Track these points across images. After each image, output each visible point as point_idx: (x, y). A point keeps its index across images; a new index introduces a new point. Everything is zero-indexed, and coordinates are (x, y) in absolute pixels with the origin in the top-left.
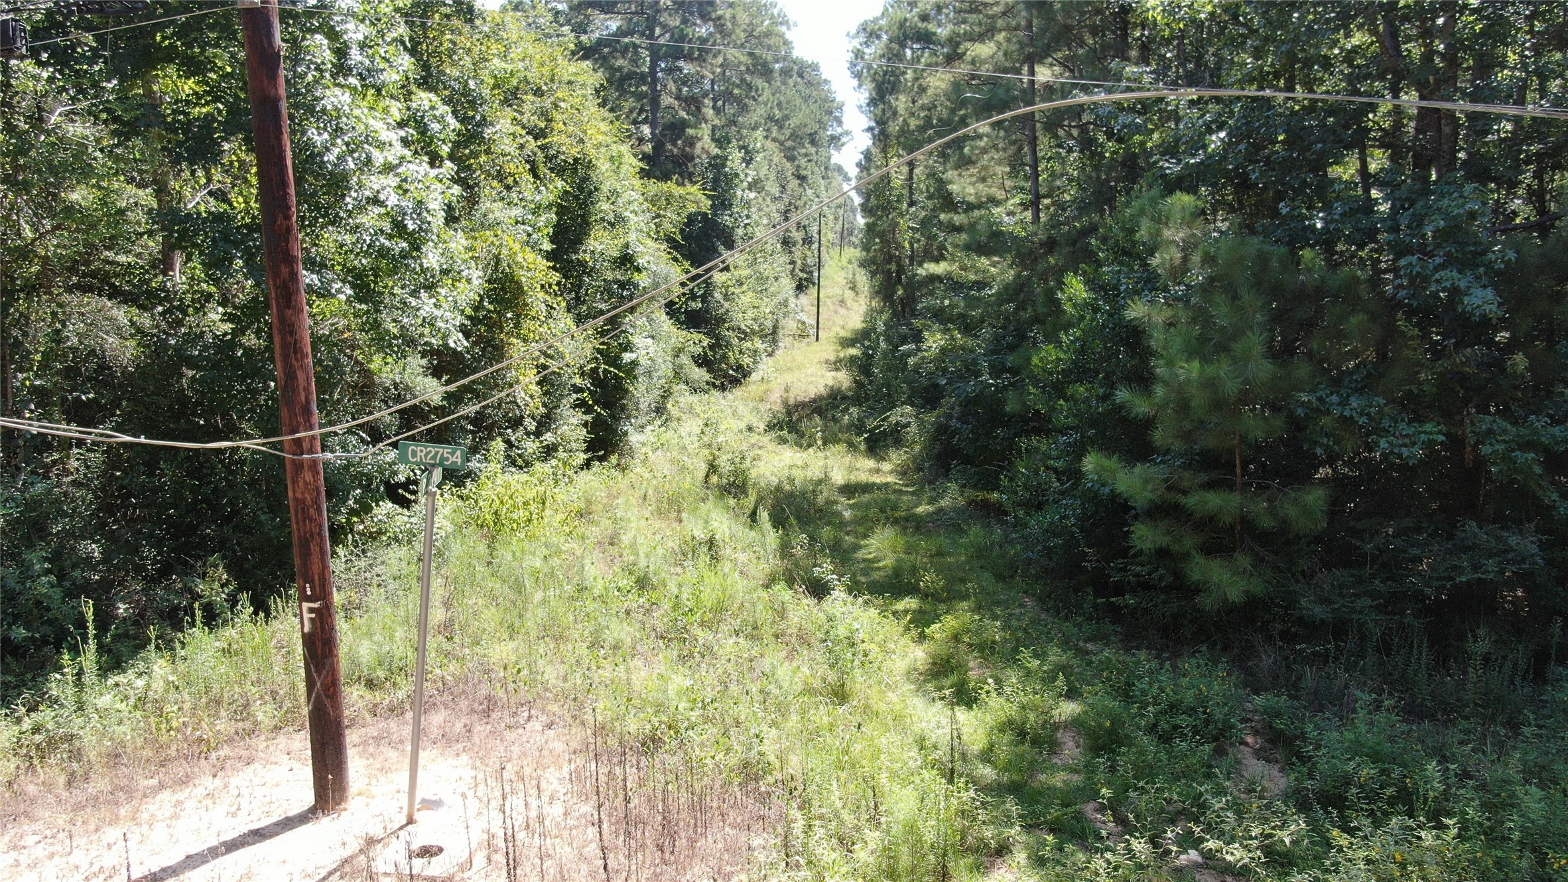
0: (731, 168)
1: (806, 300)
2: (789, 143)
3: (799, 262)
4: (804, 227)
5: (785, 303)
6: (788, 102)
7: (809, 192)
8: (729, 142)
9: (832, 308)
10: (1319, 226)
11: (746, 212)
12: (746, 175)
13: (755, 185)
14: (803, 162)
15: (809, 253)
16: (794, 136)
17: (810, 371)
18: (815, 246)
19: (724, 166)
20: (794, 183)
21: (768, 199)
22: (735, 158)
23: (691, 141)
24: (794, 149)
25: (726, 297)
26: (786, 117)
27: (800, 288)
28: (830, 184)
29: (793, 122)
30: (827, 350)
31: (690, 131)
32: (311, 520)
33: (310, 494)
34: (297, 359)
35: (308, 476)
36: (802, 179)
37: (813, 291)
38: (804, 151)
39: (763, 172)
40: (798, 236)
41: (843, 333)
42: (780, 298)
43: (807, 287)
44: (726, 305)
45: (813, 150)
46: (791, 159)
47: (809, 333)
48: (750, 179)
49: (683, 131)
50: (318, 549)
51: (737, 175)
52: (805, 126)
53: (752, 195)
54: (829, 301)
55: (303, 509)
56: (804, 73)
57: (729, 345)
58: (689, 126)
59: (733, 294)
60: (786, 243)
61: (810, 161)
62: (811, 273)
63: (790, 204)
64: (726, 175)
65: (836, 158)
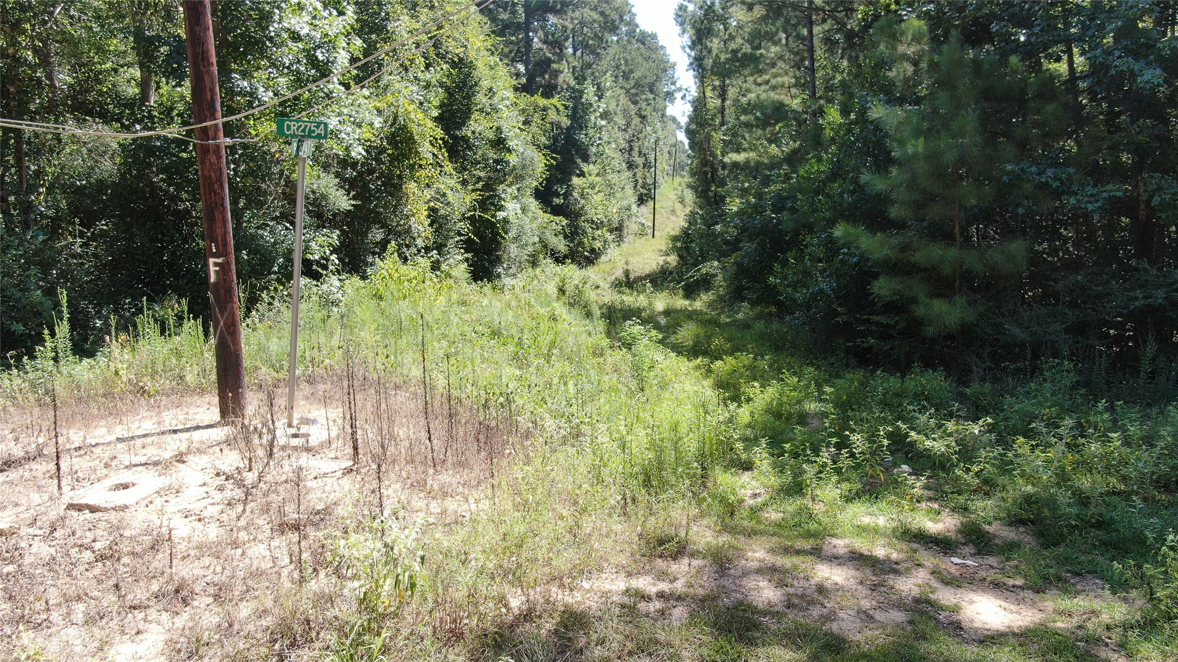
0: (587, 100)
1: (646, 210)
2: (633, 91)
3: (640, 181)
4: (645, 155)
5: (628, 208)
6: (633, 60)
7: (648, 128)
8: (585, 79)
9: (665, 215)
10: (1022, 39)
11: (598, 135)
12: (599, 107)
13: (605, 115)
14: (644, 105)
15: (648, 174)
16: (637, 85)
17: (646, 256)
18: (653, 169)
19: (581, 97)
20: (636, 121)
21: (616, 128)
22: (590, 93)
23: (556, 74)
24: (637, 95)
25: (582, 195)
26: (631, 71)
27: (641, 201)
28: (666, 126)
29: (637, 74)
30: (661, 242)
31: (555, 66)
32: (215, 193)
33: (215, 173)
34: (204, 66)
35: (214, 159)
36: (643, 118)
37: (651, 203)
38: (644, 97)
39: (612, 107)
40: (640, 161)
41: (673, 233)
42: (625, 203)
43: (647, 201)
44: (583, 202)
45: (652, 96)
46: (635, 103)
47: (648, 232)
48: (601, 110)
49: (549, 66)
50: (221, 216)
51: (591, 105)
52: (646, 77)
53: (603, 123)
54: (663, 211)
55: (209, 184)
56: (646, 41)
57: (585, 232)
58: (554, 62)
59: (588, 194)
60: (631, 166)
61: (649, 104)
62: (650, 190)
63: (634, 136)
64: (583, 104)
65: (671, 110)
